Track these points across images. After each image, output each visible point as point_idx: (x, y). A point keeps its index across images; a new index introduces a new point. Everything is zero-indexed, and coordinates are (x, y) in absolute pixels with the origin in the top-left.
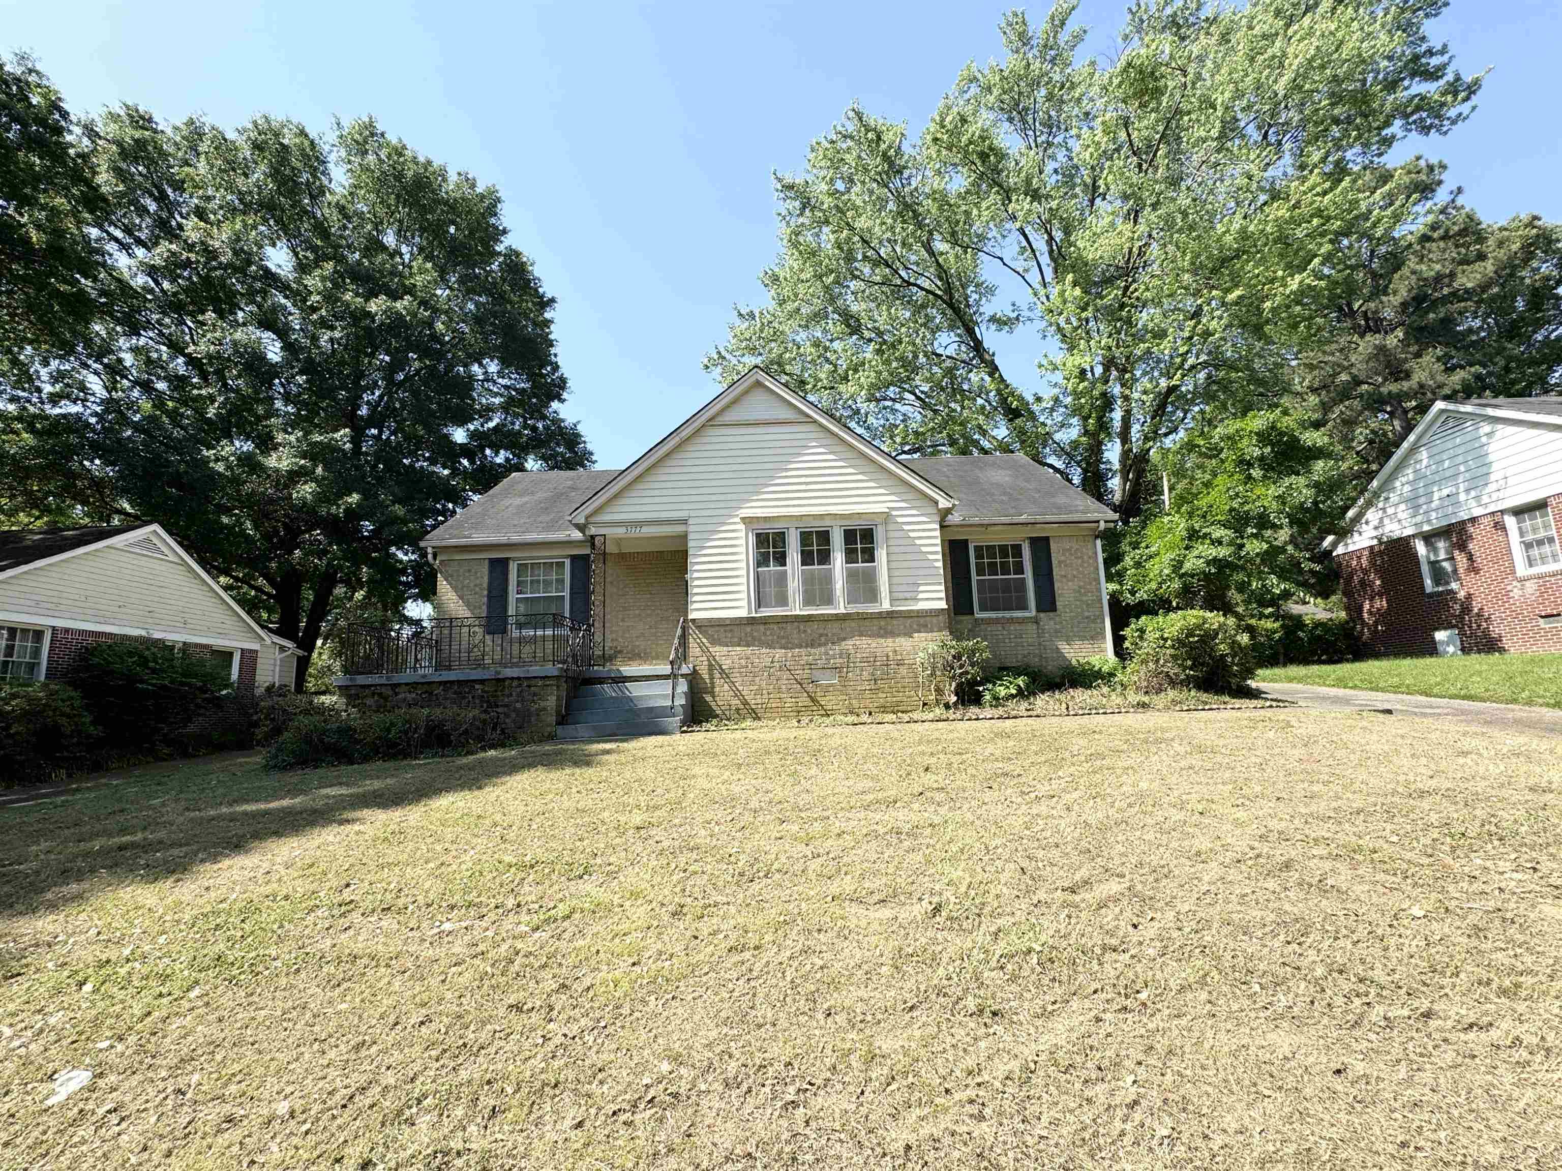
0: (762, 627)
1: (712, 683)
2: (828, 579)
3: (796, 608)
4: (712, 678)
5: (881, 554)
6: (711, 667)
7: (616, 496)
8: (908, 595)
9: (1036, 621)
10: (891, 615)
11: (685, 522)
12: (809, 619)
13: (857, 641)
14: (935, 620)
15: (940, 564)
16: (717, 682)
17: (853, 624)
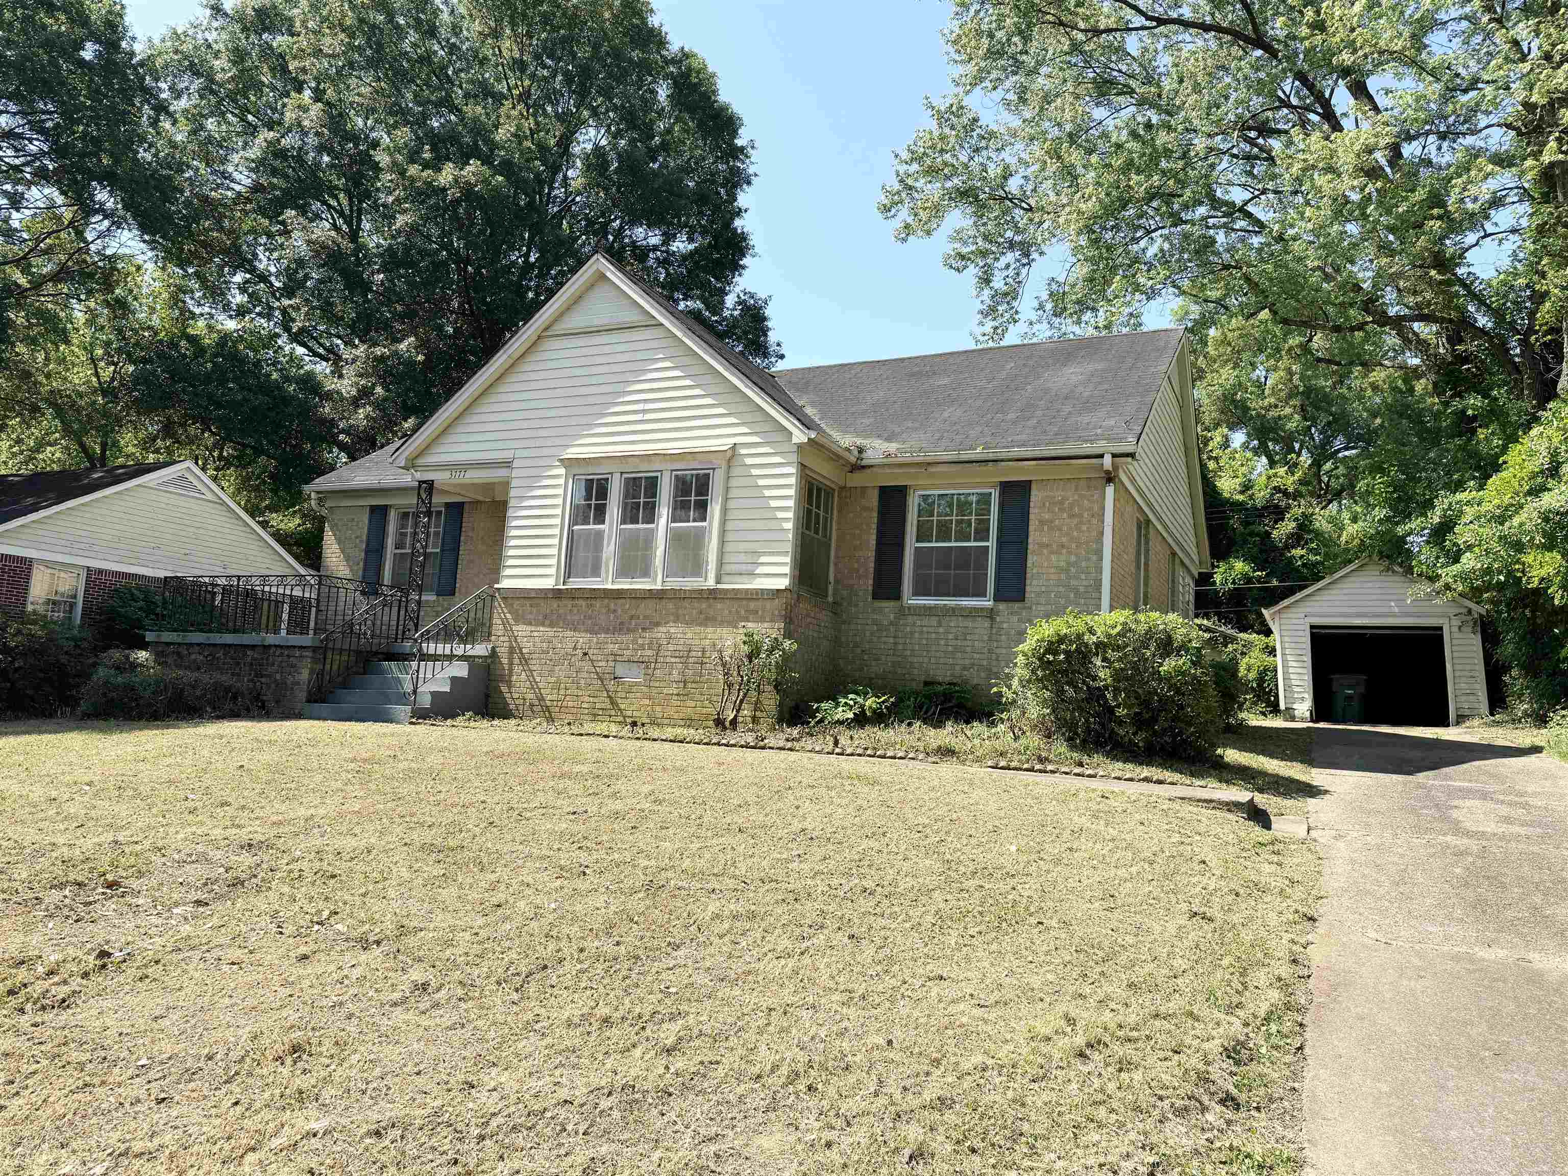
0: (570, 603)
1: (511, 670)
2: (649, 540)
3: (608, 582)
4: (511, 664)
5: (715, 510)
6: (511, 651)
7: (445, 431)
8: (744, 568)
9: (991, 614)
10: (713, 595)
11: (507, 464)
12: (618, 595)
13: (674, 629)
14: (768, 605)
15: (789, 525)
16: (517, 669)
17: (670, 606)
